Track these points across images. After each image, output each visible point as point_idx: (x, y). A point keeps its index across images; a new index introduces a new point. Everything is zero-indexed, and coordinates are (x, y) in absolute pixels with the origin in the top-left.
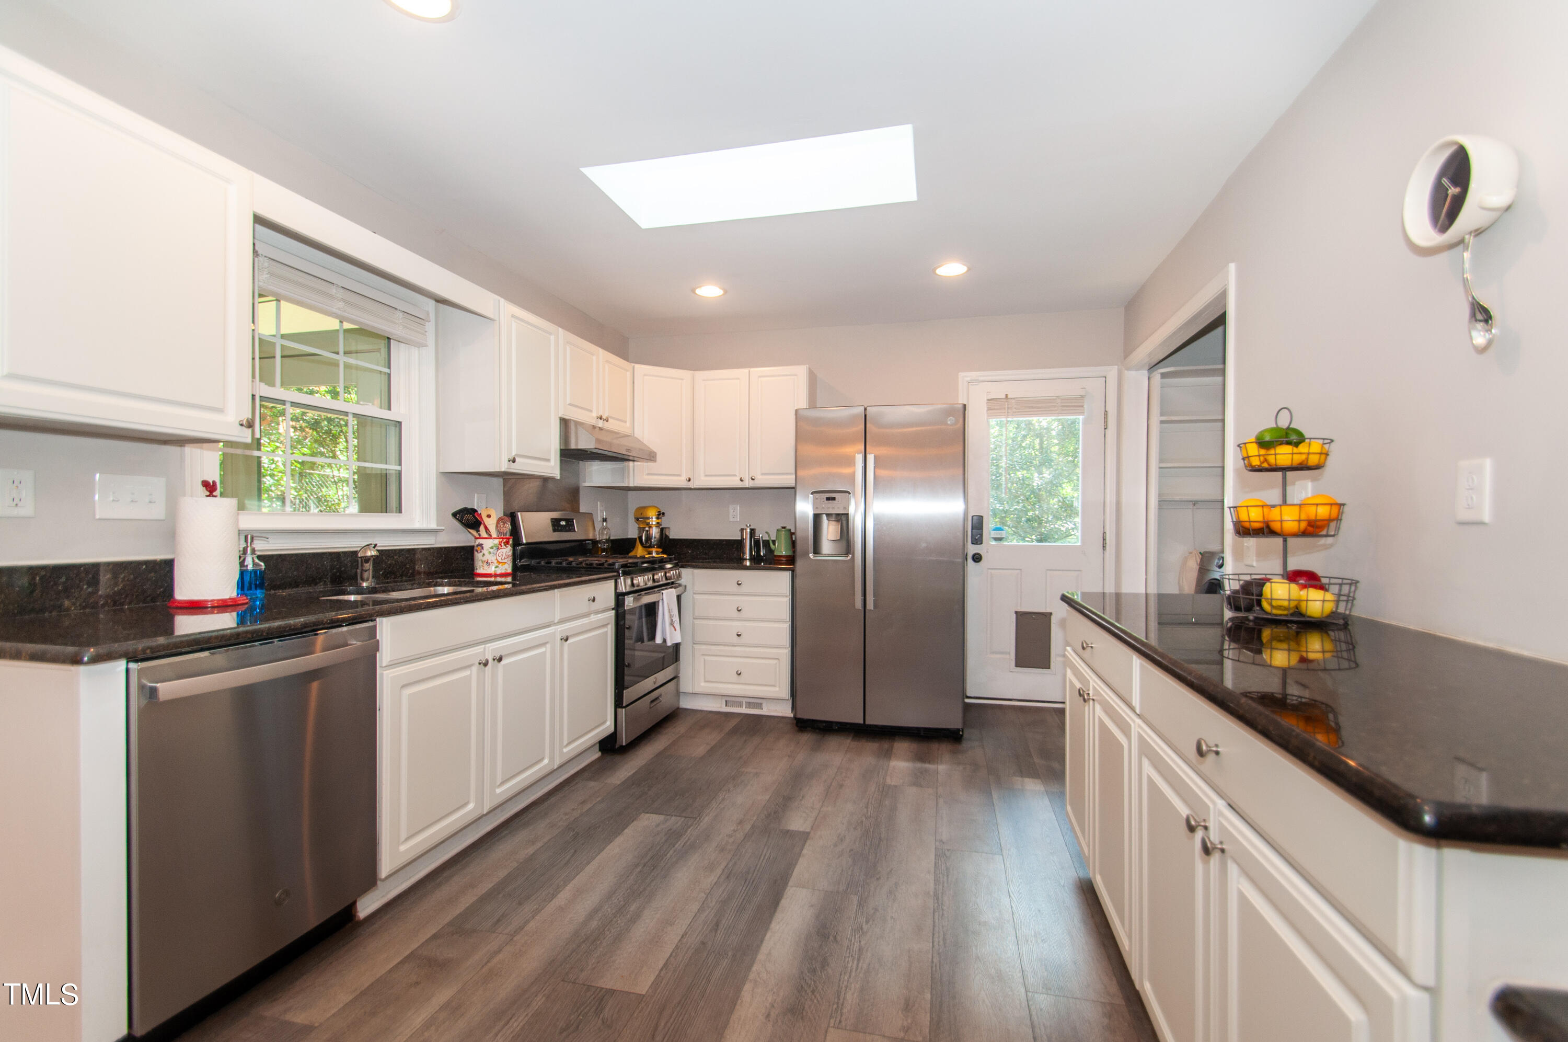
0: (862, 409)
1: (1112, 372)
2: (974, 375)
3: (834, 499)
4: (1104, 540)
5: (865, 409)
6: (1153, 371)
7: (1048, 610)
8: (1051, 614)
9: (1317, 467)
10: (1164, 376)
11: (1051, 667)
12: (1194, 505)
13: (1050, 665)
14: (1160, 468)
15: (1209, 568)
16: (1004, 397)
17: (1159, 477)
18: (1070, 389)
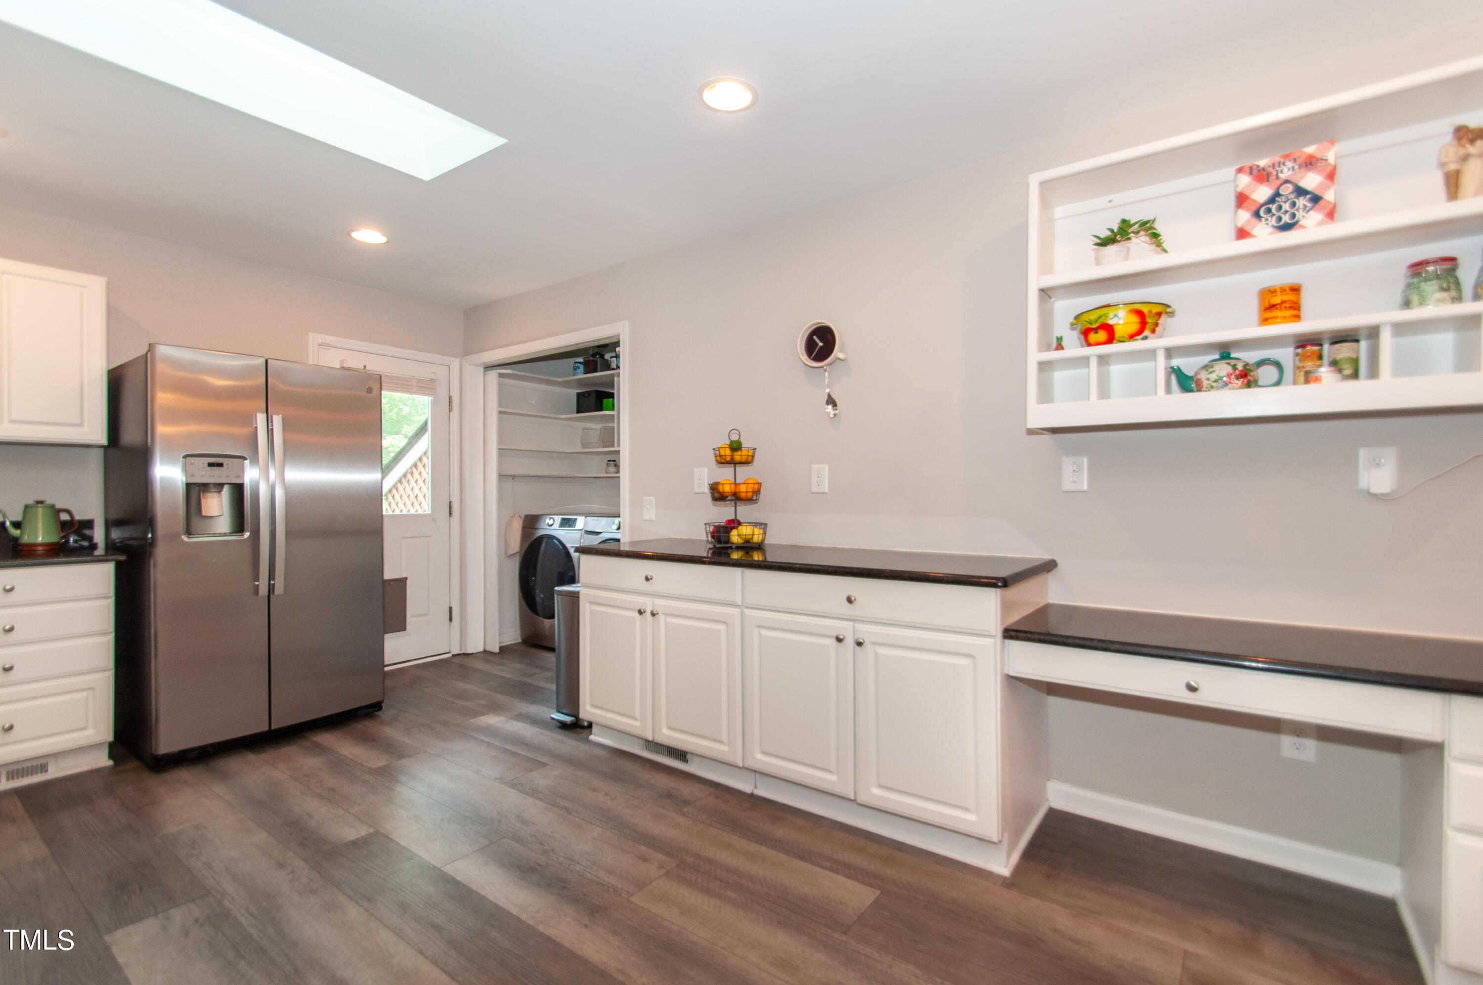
0: (263, 360)
1: (455, 363)
2: (327, 339)
3: (220, 465)
4: (450, 508)
5: (267, 361)
6: (487, 371)
7: (404, 575)
8: (406, 579)
9: (750, 463)
10: (501, 375)
11: (408, 627)
12: (513, 479)
13: (406, 627)
14: (500, 449)
15: (536, 527)
16: (362, 367)
17: (499, 456)
18: (423, 372)
